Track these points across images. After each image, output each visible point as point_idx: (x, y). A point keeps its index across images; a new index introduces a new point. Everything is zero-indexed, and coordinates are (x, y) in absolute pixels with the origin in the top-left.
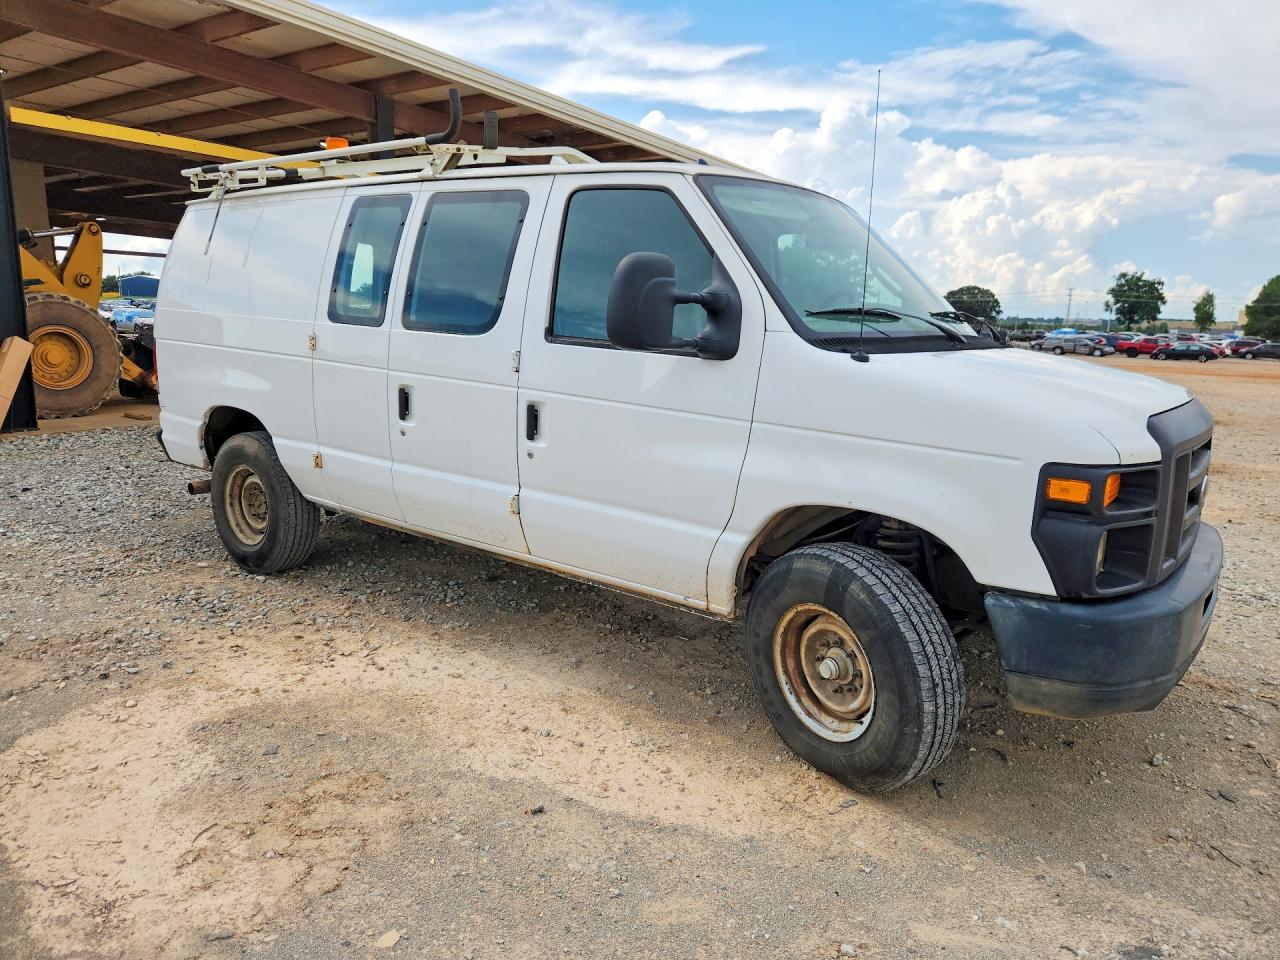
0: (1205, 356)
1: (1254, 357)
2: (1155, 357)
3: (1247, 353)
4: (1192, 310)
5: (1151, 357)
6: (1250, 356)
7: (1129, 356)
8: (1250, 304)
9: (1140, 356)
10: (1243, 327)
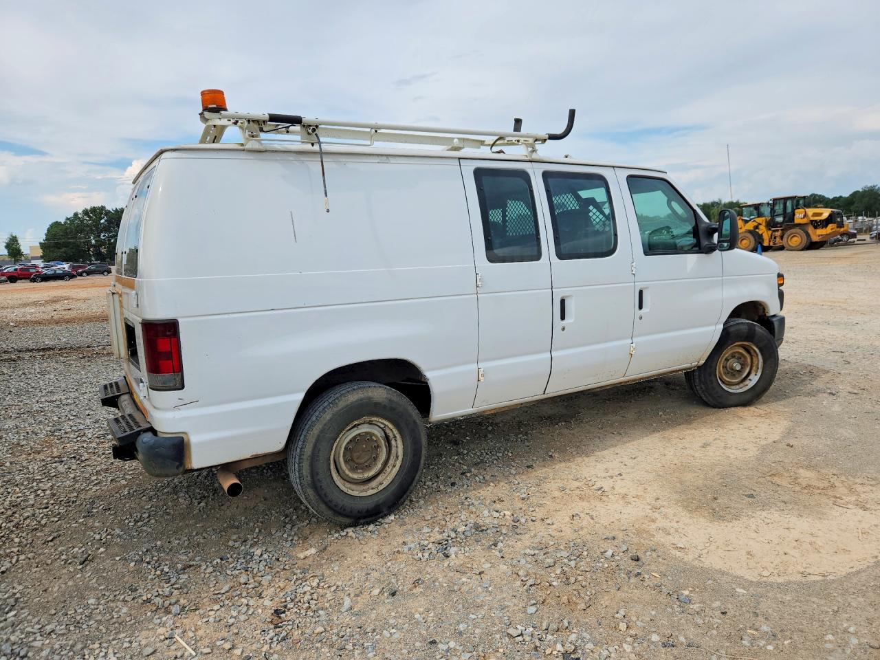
0: (69, 277)
1: (88, 275)
2: (33, 280)
3: (83, 272)
4: (4, 248)
5: (31, 281)
6: (84, 274)
7: (11, 282)
8: (42, 241)
9: (19, 281)
10: (42, 257)
